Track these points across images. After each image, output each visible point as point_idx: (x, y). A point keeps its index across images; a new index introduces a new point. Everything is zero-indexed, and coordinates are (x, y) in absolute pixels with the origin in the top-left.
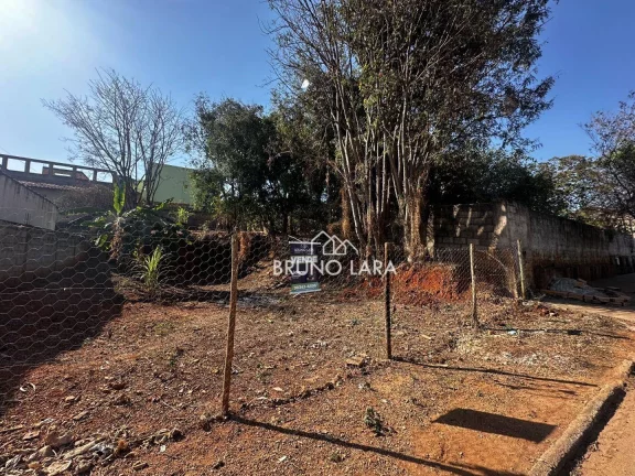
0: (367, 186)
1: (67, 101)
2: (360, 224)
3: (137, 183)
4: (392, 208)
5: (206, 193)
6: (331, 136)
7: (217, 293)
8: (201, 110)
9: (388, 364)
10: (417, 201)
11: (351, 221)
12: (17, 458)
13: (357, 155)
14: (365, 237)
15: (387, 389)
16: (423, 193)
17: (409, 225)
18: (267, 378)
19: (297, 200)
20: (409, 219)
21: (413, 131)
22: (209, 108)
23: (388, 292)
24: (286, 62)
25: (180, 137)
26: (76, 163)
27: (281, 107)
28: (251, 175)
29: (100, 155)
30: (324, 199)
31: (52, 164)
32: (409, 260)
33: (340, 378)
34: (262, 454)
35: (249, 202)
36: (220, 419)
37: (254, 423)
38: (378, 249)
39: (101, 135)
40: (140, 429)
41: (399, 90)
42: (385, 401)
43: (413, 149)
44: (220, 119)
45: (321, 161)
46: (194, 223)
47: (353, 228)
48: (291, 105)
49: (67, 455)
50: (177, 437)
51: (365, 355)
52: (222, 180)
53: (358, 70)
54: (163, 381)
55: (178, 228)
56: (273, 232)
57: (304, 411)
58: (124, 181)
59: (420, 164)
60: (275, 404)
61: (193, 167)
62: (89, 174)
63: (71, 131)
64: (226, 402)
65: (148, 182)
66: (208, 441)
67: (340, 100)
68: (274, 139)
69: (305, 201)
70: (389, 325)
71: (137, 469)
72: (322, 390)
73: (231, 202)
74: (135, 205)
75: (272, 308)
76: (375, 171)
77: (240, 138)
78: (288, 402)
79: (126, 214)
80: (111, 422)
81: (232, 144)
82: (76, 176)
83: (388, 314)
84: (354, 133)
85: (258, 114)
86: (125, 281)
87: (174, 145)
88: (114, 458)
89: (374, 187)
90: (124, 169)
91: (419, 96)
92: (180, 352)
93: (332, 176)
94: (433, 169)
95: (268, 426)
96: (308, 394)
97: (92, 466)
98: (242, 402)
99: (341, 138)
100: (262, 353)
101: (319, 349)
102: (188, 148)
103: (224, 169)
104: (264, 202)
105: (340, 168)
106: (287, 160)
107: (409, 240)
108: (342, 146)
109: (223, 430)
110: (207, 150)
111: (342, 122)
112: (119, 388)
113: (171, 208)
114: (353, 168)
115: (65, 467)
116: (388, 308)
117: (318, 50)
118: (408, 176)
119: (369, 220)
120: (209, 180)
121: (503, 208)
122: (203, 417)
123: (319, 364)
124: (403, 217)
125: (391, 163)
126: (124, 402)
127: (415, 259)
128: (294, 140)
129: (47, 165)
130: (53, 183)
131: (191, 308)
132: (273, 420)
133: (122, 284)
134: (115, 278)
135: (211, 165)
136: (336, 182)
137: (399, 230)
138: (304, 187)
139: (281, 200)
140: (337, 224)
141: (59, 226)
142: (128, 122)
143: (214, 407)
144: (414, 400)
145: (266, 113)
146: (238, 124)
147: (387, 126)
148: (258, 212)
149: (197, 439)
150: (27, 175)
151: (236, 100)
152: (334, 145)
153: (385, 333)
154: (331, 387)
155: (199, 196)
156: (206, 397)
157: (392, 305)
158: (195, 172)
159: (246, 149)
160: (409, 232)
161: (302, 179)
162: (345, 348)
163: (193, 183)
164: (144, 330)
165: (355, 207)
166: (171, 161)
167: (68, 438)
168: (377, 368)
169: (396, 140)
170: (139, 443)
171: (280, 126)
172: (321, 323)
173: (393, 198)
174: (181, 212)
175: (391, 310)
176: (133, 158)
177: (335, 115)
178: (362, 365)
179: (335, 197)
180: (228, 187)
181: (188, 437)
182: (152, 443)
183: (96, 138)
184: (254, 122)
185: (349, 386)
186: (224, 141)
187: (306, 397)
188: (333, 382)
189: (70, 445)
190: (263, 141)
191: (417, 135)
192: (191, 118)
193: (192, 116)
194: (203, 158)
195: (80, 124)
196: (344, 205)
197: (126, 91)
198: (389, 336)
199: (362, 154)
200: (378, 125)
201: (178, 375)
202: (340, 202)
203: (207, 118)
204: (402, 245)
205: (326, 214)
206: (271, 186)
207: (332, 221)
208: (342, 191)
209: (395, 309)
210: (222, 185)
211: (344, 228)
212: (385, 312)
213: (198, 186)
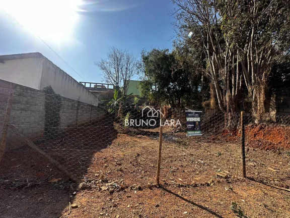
0: (226, 80)
1: (101, 61)
2: (222, 102)
3: (121, 88)
4: (243, 91)
5: (145, 90)
6: (204, 57)
7: (149, 132)
8: (143, 56)
9: (244, 181)
10: (262, 87)
11: (216, 100)
12: (94, 181)
13: (220, 64)
14: (225, 109)
15: (245, 194)
16: (266, 82)
17: (256, 101)
18: (175, 173)
19: (185, 91)
20: (256, 97)
21: (259, 46)
22: (146, 55)
24: (180, 26)
25: (135, 68)
26: (103, 83)
27: (177, 48)
28: (163, 81)
29: (110, 79)
30: (199, 89)
31: (96, 84)
32: (256, 122)
33: (213, 181)
34: (175, 207)
35: (163, 93)
36: (155, 186)
37: (170, 192)
39: (110, 72)
40: (127, 182)
41: (248, 24)
42: (243, 200)
43: (259, 56)
44: (150, 58)
45: (198, 70)
46: (140, 103)
47: (217, 103)
48: (182, 46)
49: (107, 185)
50: (140, 189)
51: (228, 172)
52: (151, 84)
53: (220, 19)
54: (133, 165)
55: (134, 105)
56: (173, 106)
57: (194, 193)
58: (117, 88)
59: (265, 64)
60: (180, 186)
61: (140, 80)
62: (106, 86)
63: (103, 72)
64: (158, 179)
65: (125, 88)
66: (152, 194)
67: (209, 37)
68: (174, 63)
69: (189, 91)
70: (244, 158)
71: (128, 197)
72: (203, 185)
73: (156, 94)
74: (120, 97)
75: (175, 142)
76: (231, 72)
77: (158, 65)
78: (186, 186)
79: (118, 100)
80: (118, 176)
81: (155, 68)
82: (103, 88)
84: (217, 53)
85: (166, 53)
86: (117, 125)
87: (133, 72)
88: (120, 190)
89: (231, 81)
90: (117, 83)
91: (263, 24)
92: (138, 155)
93: (205, 78)
94: (275, 66)
95: (177, 196)
96: (196, 186)
97: (113, 191)
98: (164, 181)
99: (210, 58)
100: (172, 161)
101: (200, 164)
102: (138, 72)
103: (152, 79)
104: (169, 93)
105: (209, 73)
106: (180, 72)
107: (256, 110)
108: (210, 63)
109: (158, 191)
110: (145, 72)
111: (211, 48)
112: (120, 165)
113: (132, 97)
114: (217, 72)
115: (106, 188)
116: (243, 149)
117: (197, 16)
118: (255, 72)
119: (227, 99)
120: (146, 85)
122: (149, 184)
123: (200, 172)
124: (252, 97)
125: (243, 66)
126: (121, 170)
127: (261, 121)
128: (184, 62)
130: (97, 90)
131: (140, 138)
132: (179, 193)
133: (117, 126)
134: (115, 124)
135: (147, 78)
136: (207, 80)
137: (249, 105)
138: (189, 84)
139: (177, 91)
140: (208, 102)
141: (99, 104)
142: (118, 65)
143: (153, 180)
144: (266, 206)
145: (170, 52)
146: (158, 59)
147: (240, 46)
148: (167, 97)
149: (148, 192)
150: (90, 88)
151: (157, 49)
152: (205, 62)
154: (208, 185)
155: (142, 92)
156: (150, 176)
158: (141, 82)
159: (161, 69)
160: (256, 105)
161: (188, 81)
162: (215, 167)
163: (140, 86)
164: (125, 144)
165: (219, 92)
166: (132, 79)
167: (106, 178)
168: (236, 181)
169: (247, 52)
170: (127, 187)
171: (177, 57)
172: (201, 151)
173: (244, 86)
174: (136, 98)
175: (246, 150)
176: (120, 78)
177: (207, 46)
178: (226, 178)
179: (206, 88)
180: (154, 87)
181: (144, 190)
182: (131, 188)
183: (109, 73)
184: (165, 57)
185: (219, 188)
186: (153, 68)
187: (194, 186)
188: (209, 183)
189: (107, 181)
190: (170, 65)
191: (262, 48)
193: (139, 59)
194: (144, 76)
195: (104, 69)
196: (212, 92)
197: (118, 54)
198: (244, 165)
199: (223, 64)
200: (234, 46)
201: (138, 165)
202: (209, 90)
203: (145, 59)
204: (251, 114)
205: (201, 97)
206: (172, 85)
207: (205, 100)
208: (210, 85)
209: (248, 150)
210: (151, 86)
211: (212, 104)
212: (240, 151)
213: (142, 88)
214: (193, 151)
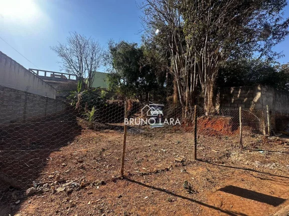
0: (186, 79)
1: (59, 46)
3: (85, 79)
4: (198, 89)
5: (112, 84)
6: (169, 56)
7: (116, 126)
8: (111, 47)
9: (195, 162)
10: (211, 85)
11: (178, 95)
12: (47, 184)
13: (182, 64)
14: (184, 103)
15: (194, 173)
16: (214, 82)
17: (207, 97)
18: (139, 164)
19: (152, 87)
20: (207, 94)
21: (210, 51)
22: (114, 46)
23: (196, 129)
24: (148, 22)
25: (102, 59)
26: (63, 72)
27: (146, 43)
28: (132, 75)
29: (71, 68)
30: (165, 85)
31: (54, 73)
32: (206, 114)
33: (172, 166)
34: (137, 194)
35: (131, 87)
36: (120, 178)
37: (133, 181)
38: (191, 108)
39: (71, 60)
40: (88, 179)
41: (204, 30)
42: (193, 178)
43: (210, 59)
44: (118, 50)
45: (164, 67)
46: (108, 96)
47: (179, 99)
48: (150, 42)
49: (64, 185)
50: (103, 183)
51: (183, 157)
52: (120, 78)
53: (183, 22)
54: (97, 161)
55: (102, 99)
56: (141, 100)
57: (155, 179)
58: (80, 79)
59: (214, 67)
60: (143, 174)
61: (107, 72)
62: (67, 76)
63: (60, 59)
64: (122, 171)
65: (90, 79)
66: (116, 186)
67: (173, 37)
68: (142, 58)
69: (156, 86)
70: (196, 144)
71: (89, 194)
72: (164, 170)
73: (123, 87)
74: (85, 89)
76: (190, 72)
77: (127, 59)
78: (148, 174)
79: (81, 93)
80: (78, 175)
81: (124, 61)
82: (63, 78)
84: (180, 53)
85: (135, 47)
86: (81, 120)
87: (100, 63)
88: (80, 189)
89: (189, 79)
90: (80, 74)
91: (214, 33)
92: (104, 150)
93: (169, 74)
94: (221, 69)
95: (140, 183)
96: (157, 172)
97: (72, 191)
98: (129, 172)
99: (174, 56)
100: (137, 153)
101: (162, 153)
102: (105, 64)
103: (121, 72)
104: (138, 87)
105: (173, 71)
106: (148, 68)
107: (207, 104)
108: (174, 60)
109: (122, 183)
110: (113, 65)
111: (174, 49)
112: (81, 162)
113: (99, 90)
114: (179, 71)
115: (63, 189)
116: (196, 136)
117: (163, 14)
118: (207, 73)
119: (187, 95)
120: (114, 78)
121: (259, 88)
122: (113, 177)
123: (162, 159)
124: (204, 94)
125: (199, 66)
126: (83, 167)
127: (209, 114)
128: (152, 58)
129: (52, 73)
130: (55, 81)
131: (107, 132)
132: (142, 181)
134: (78, 119)
135: (115, 71)
136: (171, 77)
137: (202, 99)
138: (156, 80)
139: (145, 86)
140: (171, 97)
141: (57, 97)
142: (81, 54)
143: (117, 173)
144: (208, 179)
145: (139, 47)
146: (127, 52)
147: (197, 50)
148: (135, 91)
149: (111, 185)
150: (45, 77)
151: (125, 41)
152: (170, 60)
153: (194, 148)
154: (168, 170)
155: (110, 85)
156: (114, 169)
158: (109, 74)
159: (130, 63)
160: (207, 101)
161: (155, 77)
162: (174, 154)
163: (107, 79)
164: (89, 140)
165: (180, 89)
166: (98, 70)
167: (64, 178)
168: (189, 164)
169: (202, 55)
170: (89, 184)
171: (145, 52)
172: (163, 141)
173: (199, 84)
174: (102, 91)
175: (197, 137)
176: (84, 69)
177: (171, 46)
178: (182, 161)
179: (170, 84)
180: (122, 81)
181: (107, 184)
182: (94, 184)
183: (70, 61)
184: (134, 51)
185: (176, 170)
186: (121, 60)
187: (156, 173)
188: (168, 168)
189: (64, 182)
190: (137, 59)
191: (212, 53)
192: (107, 51)
193: (107, 50)
194: (112, 68)
195: (64, 56)
196: (175, 88)
197: (80, 40)
198: (196, 149)
199: (184, 64)
200: (192, 49)
201: (103, 159)
202: (173, 86)
203: (113, 50)
204: (203, 107)
205: (166, 92)
206: (141, 80)
207: (169, 96)
208: (174, 81)
209: (199, 137)
210: (120, 80)
211: (174, 99)
212: (194, 138)
213: (110, 80)
214: (157, 141)
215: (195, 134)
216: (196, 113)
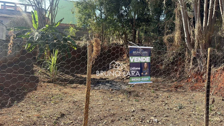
0: (196, 6)
2: (189, 35)
3: (46, 11)
5: (84, 16)
11: (182, 32)
23: (208, 87)
31: (5, 2)
38: (202, 54)
47: (183, 38)
56: (127, 42)
70: (207, 113)
73: (100, 22)
75: (124, 92)
79: (39, 31)
82: (15, 11)
83: (208, 104)
89: (202, 6)
90: (38, 3)
113: (66, 27)
119: (196, 33)
129: (3, 4)
131: (75, 88)
133: (38, 71)
134: (36, 68)
140: (171, 35)
153: (204, 117)
155: (80, 19)
157: (211, 97)
158: (78, 3)
165: (186, 22)
172: (155, 105)
174: (72, 29)
179: (170, 15)
180: (98, 13)
196: (177, 22)
198: (207, 120)
202: (174, 19)
205: (163, 28)
206: (125, 11)
207: (167, 34)
208: (176, 11)
209: (213, 101)
210: (94, 11)
211: (176, 39)
213: (79, 12)
214: (145, 104)
215: (208, 96)
216: (210, 61)
